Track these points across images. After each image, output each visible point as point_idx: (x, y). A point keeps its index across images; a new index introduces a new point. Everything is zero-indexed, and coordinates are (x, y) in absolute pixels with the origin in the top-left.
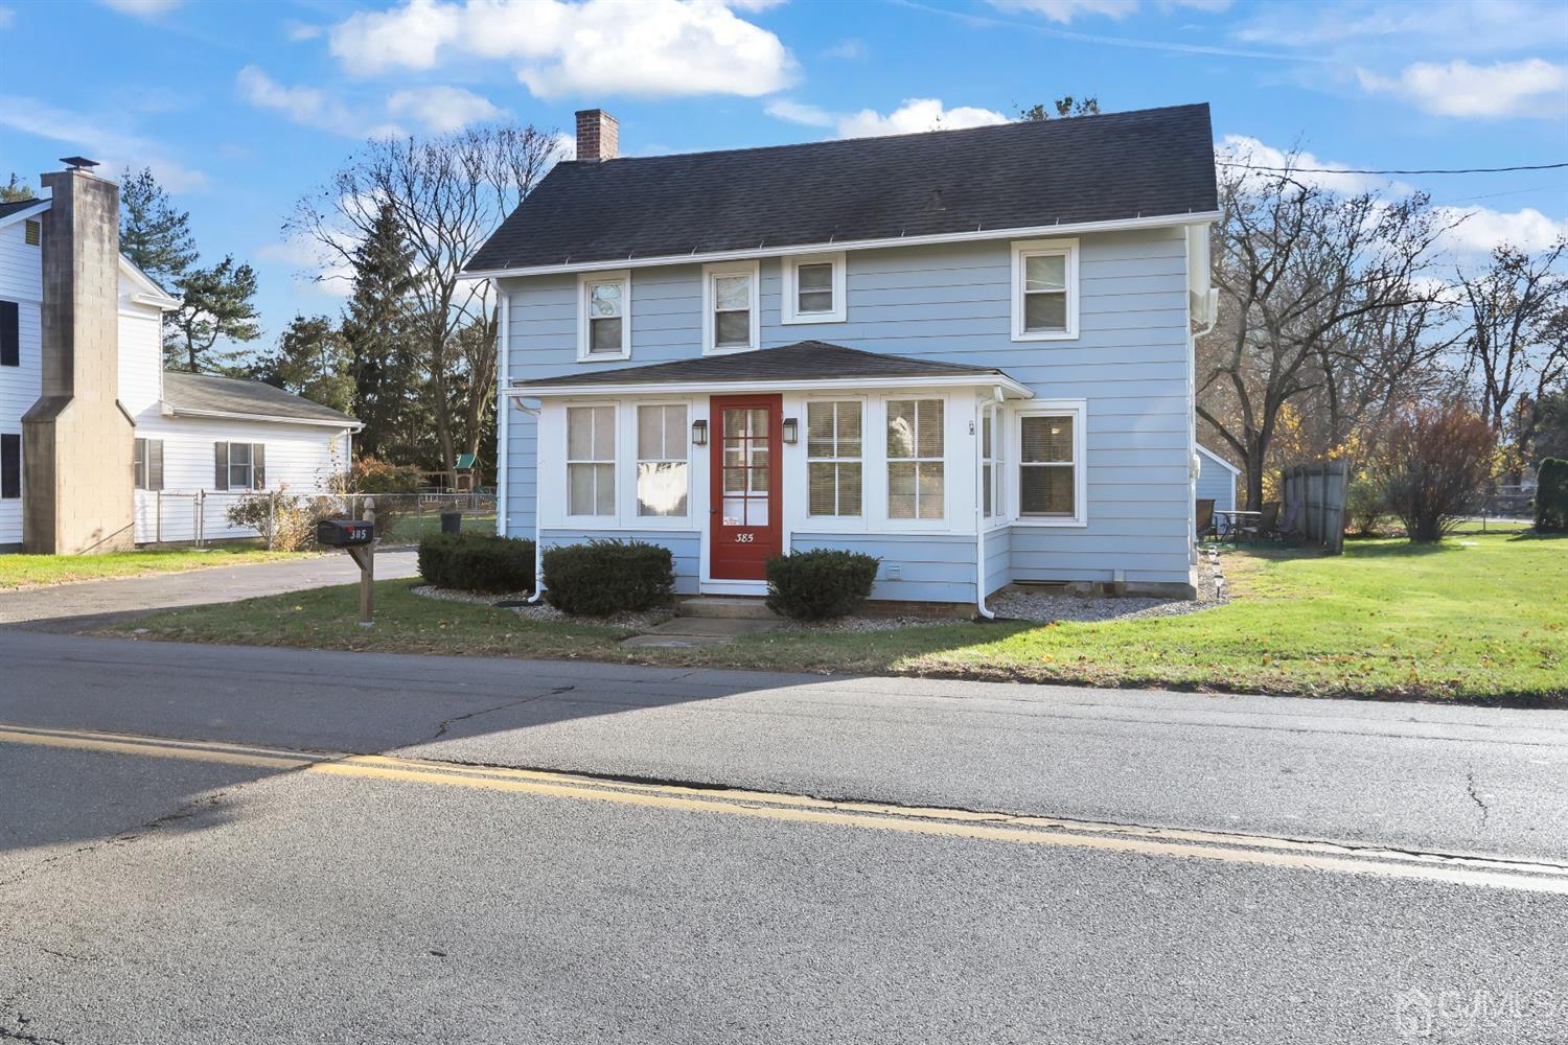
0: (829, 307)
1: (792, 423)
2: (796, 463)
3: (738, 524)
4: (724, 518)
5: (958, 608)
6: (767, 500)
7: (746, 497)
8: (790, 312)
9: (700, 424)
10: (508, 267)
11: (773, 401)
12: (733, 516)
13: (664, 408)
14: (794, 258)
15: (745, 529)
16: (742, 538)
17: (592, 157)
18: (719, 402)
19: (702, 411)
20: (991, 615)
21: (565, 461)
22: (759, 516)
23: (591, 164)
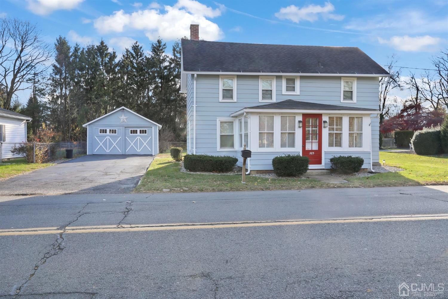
0: (294, 90)
1: (325, 122)
2: (325, 132)
3: (310, 149)
4: (306, 148)
5: (365, 170)
6: (318, 143)
7: (312, 142)
8: (284, 92)
9: (300, 122)
10: (201, 71)
11: (320, 116)
12: (308, 147)
13: (288, 117)
14: (285, 76)
15: (312, 151)
16: (311, 153)
17: (196, 39)
18: (305, 116)
19: (300, 118)
20: (374, 171)
21: (258, 132)
22: (315, 147)
23: (196, 41)
